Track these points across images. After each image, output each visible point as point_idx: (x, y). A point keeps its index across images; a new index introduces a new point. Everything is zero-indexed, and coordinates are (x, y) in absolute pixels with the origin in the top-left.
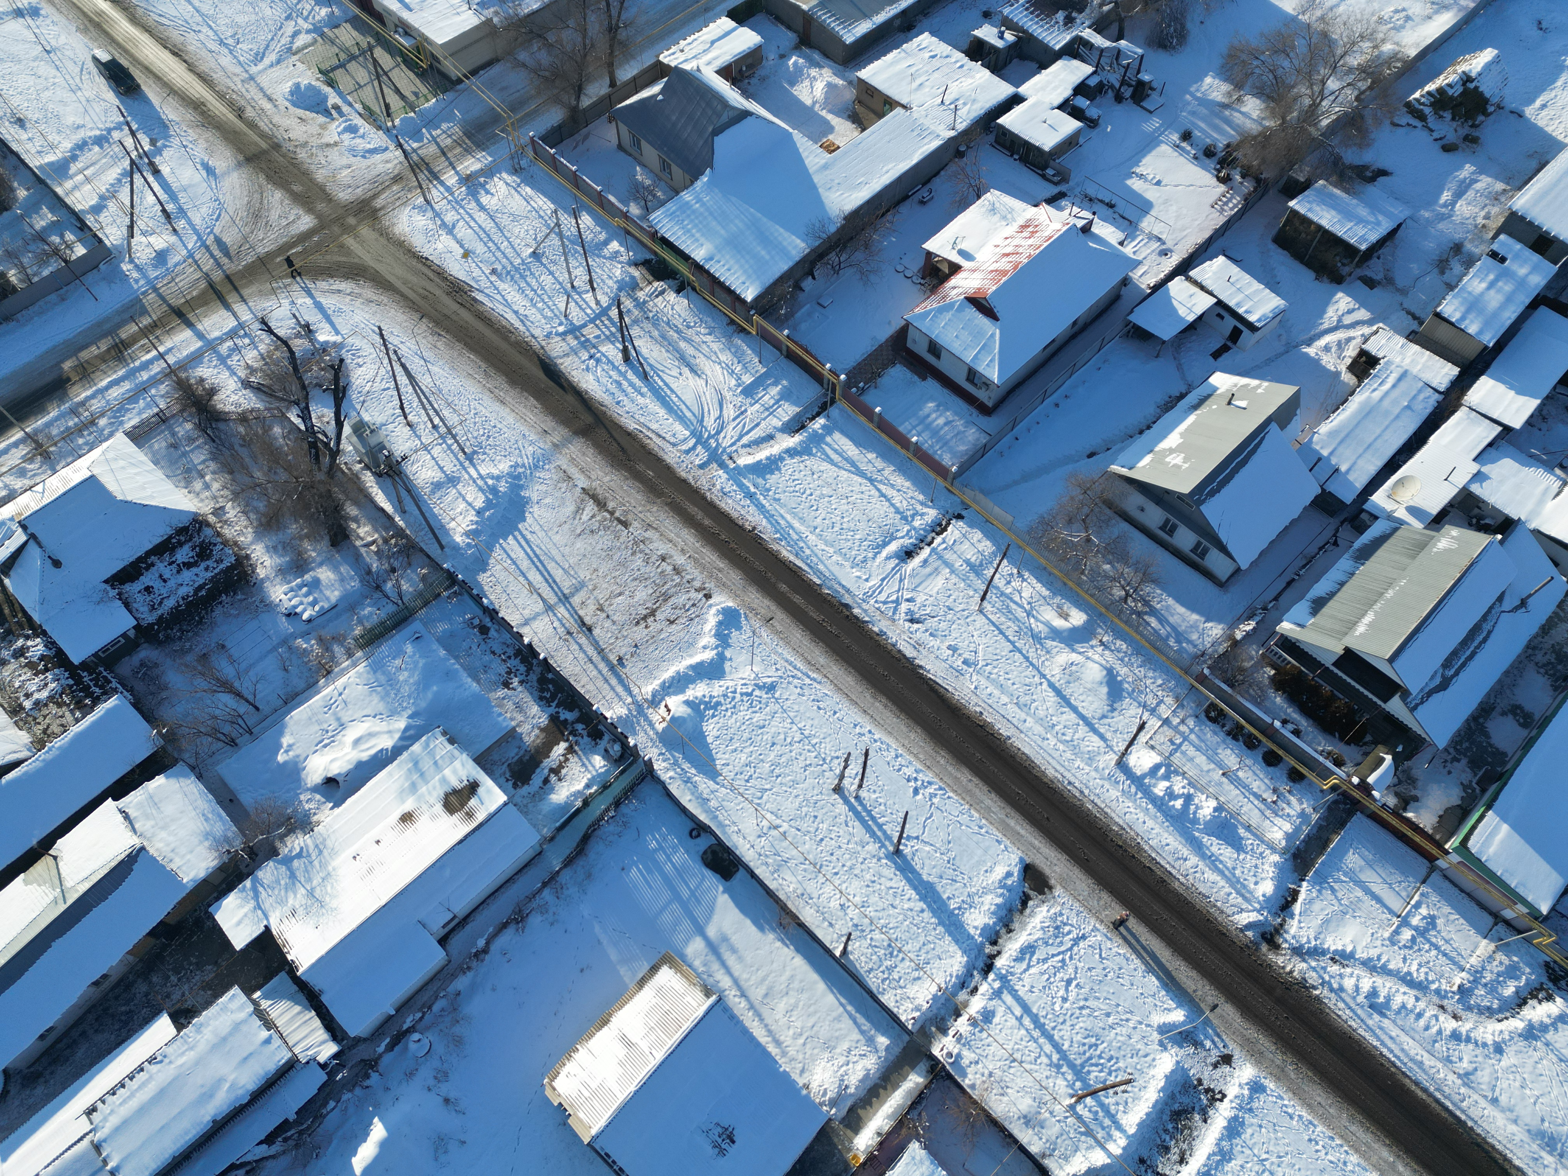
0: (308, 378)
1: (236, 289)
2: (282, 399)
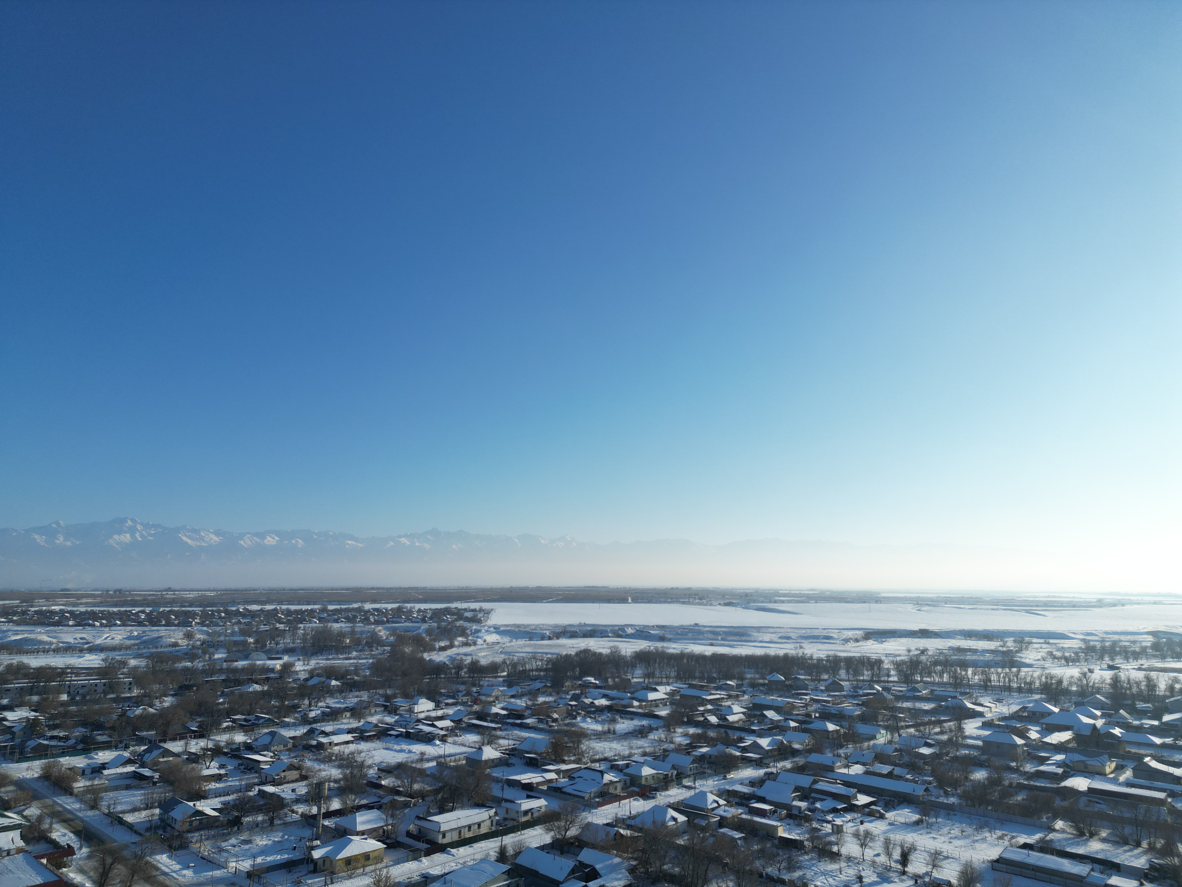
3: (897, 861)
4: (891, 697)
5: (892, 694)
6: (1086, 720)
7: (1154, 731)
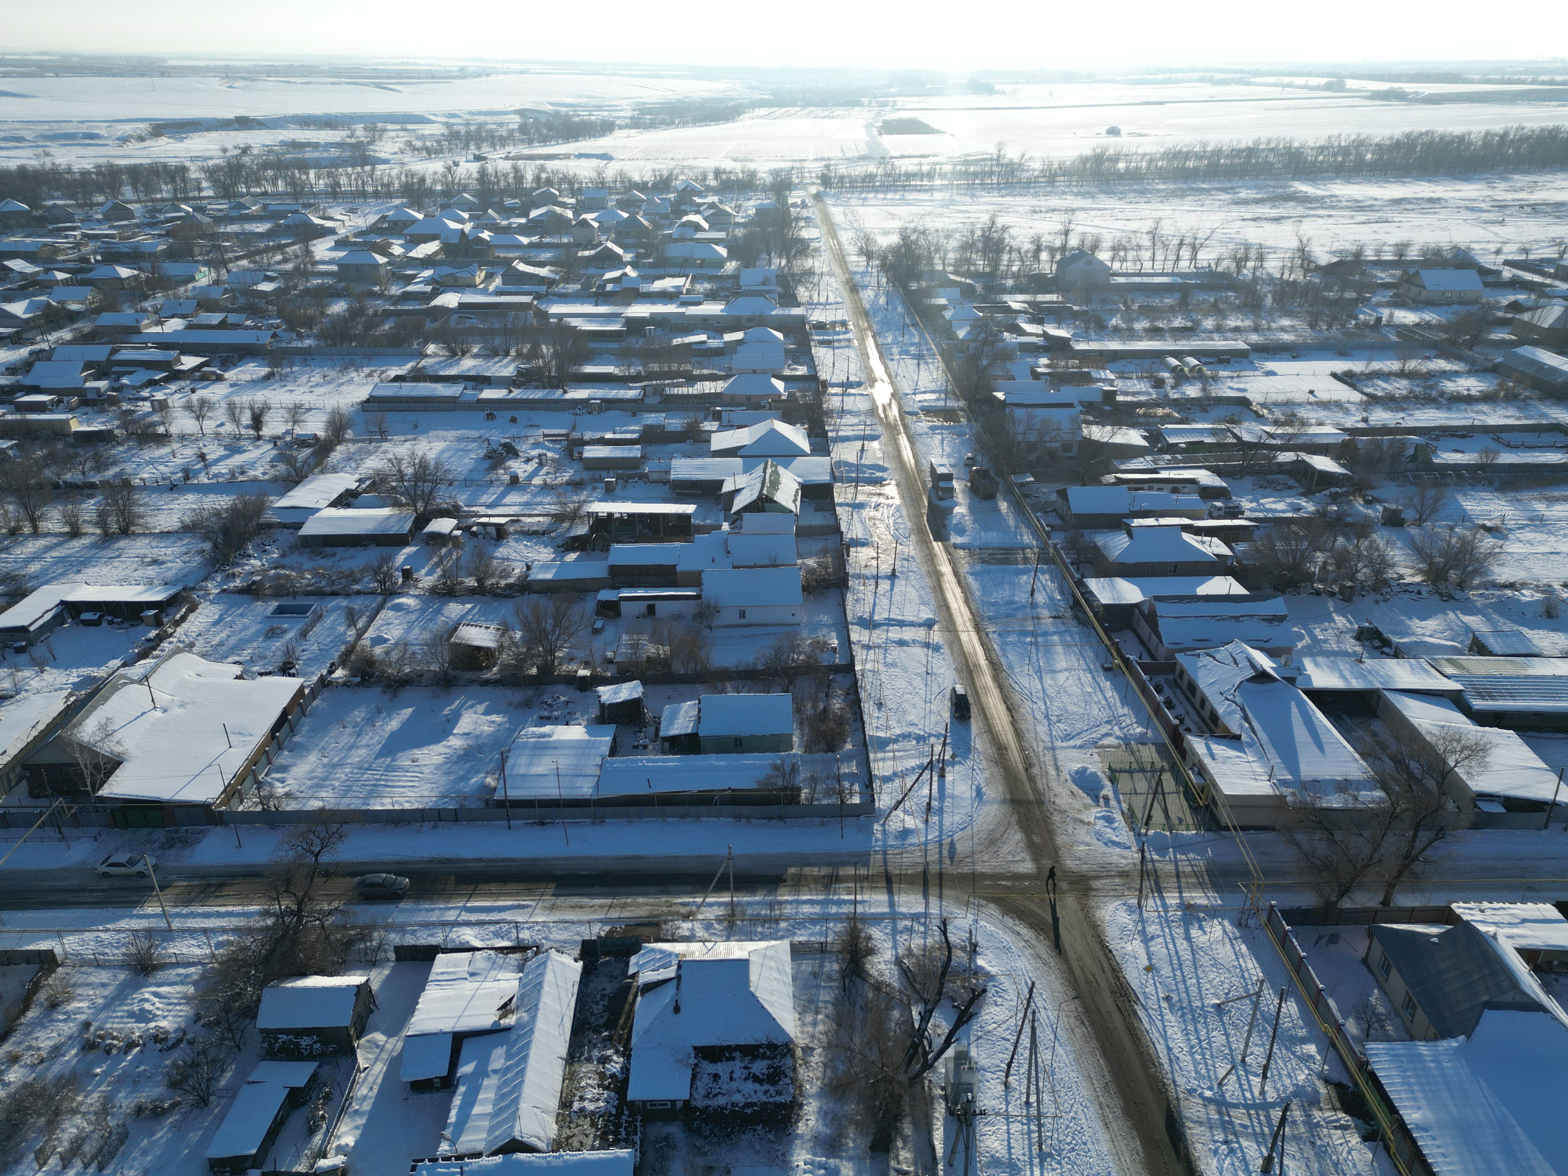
0: (948, 987)
1: (941, 886)
2: (917, 992)
3: (247, 427)
4: (209, 220)
5: (209, 215)
6: (453, 225)
7: (524, 230)
